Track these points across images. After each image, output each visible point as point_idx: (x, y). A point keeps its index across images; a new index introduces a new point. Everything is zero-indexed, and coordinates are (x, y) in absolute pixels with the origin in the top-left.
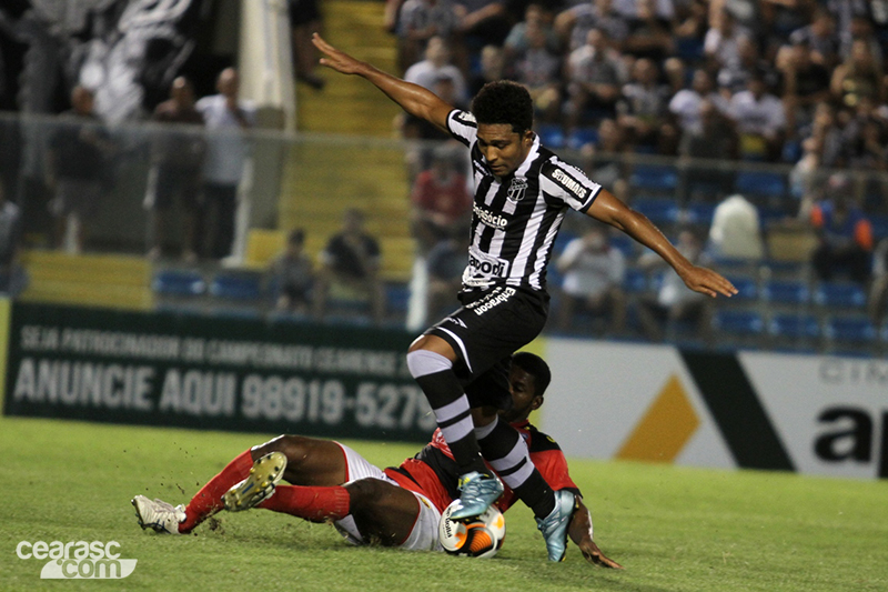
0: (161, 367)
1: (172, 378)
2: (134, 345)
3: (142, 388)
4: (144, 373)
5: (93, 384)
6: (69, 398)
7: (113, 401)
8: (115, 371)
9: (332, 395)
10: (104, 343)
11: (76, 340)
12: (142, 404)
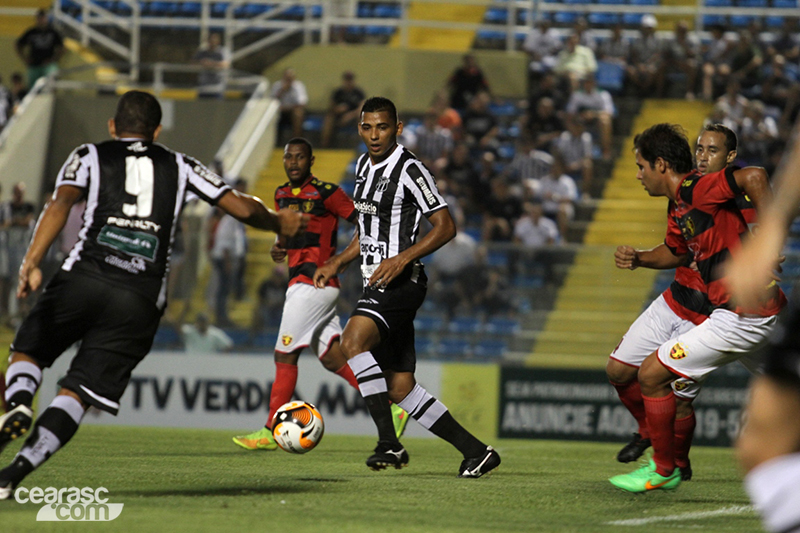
0: (598, 405)
1: (605, 412)
2: (579, 391)
3: (586, 419)
4: (587, 409)
5: (554, 417)
6: (539, 427)
7: (567, 428)
8: (568, 409)
9: (711, 419)
10: (559, 390)
11: (542, 389)
12: (586, 430)
